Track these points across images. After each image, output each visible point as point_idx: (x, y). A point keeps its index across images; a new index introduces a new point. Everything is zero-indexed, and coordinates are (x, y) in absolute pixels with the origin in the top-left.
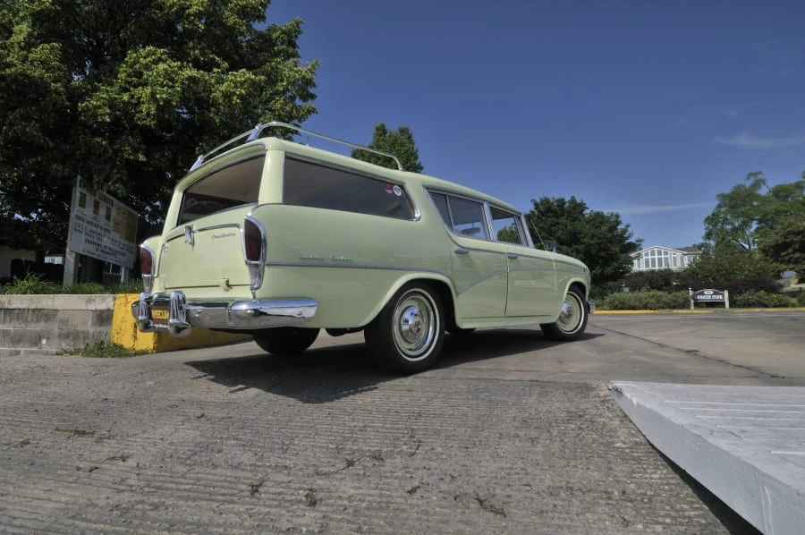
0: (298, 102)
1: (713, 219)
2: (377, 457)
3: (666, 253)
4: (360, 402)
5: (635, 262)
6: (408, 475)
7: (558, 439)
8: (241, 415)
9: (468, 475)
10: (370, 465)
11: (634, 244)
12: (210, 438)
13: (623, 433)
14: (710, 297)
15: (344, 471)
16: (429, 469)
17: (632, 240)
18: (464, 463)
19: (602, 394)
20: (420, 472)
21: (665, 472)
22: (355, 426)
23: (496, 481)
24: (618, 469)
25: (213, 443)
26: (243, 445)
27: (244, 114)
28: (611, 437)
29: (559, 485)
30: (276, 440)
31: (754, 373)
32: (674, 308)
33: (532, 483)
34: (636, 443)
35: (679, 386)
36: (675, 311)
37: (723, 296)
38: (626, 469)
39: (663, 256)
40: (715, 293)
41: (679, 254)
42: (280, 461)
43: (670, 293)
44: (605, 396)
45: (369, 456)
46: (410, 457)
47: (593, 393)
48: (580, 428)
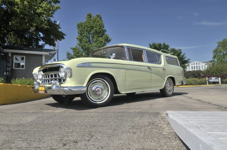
0: (53, 4)
1: (216, 51)
2: (76, 142)
3: (199, 64)
4: (72, 122)
5: (188, 67)
6: (86, 148)
7: (143, 132)
8: (24, 129)
9: (108, 146)
10: (72, 145)
11: (186, 61)
12: (11, 138)
13: (166, 129)
14: (214, 80)
15: (62, 148)
16: (95, 145)
17: (186, 59)
18: (107, 142)
19: (162, 116)
20: (90, 146)
21: (178, 142)
22: (69, 131)
23: (118, 148)
24: (162, 141)
25: (11, 140)
26: (23, 140)
27: (29, 9)
28: (162, 130)
29: (140, 148)
30: (37, 138)
31: (219, 107)
32: (201, 84)
33: (130, 148)
34: (170, 132)
35: (190, 112)
36: (201, 86)
37: (219, 80)
38: (165, 141)
39: (198, 65)
40: (216, 79)
41: (204, 64)
42: (37, 145)
43: (199, 79)
44: (163, 117)
45: (73, 142)
46: (88, 141)
47: (159, 116)
48: (152, 128)
